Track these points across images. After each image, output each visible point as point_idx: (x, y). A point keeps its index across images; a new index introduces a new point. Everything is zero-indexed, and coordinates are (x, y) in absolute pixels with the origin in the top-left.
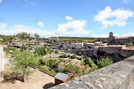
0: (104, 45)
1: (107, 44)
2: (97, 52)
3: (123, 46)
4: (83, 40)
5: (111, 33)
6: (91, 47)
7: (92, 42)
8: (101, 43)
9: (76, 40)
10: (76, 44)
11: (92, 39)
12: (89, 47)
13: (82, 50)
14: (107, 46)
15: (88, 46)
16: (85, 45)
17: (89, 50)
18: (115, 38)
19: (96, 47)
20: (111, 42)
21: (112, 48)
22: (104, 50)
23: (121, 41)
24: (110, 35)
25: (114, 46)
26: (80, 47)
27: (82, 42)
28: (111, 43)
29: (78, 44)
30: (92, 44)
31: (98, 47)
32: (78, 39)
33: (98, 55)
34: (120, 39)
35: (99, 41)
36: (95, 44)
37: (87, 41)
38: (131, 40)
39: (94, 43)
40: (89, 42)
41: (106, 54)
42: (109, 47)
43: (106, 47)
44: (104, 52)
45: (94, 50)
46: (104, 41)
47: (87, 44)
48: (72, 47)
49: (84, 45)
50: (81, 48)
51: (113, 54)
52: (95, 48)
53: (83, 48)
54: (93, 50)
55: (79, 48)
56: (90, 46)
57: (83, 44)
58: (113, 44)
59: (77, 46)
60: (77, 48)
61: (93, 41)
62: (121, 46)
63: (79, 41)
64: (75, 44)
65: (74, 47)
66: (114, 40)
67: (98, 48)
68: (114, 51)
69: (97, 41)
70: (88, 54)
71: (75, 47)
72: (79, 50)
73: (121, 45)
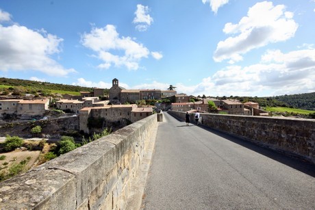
0: (102, 105)
1: (108, 102)
2: (87, 122)
3: (134, 105)
4: (47, 91)
5: (115, 80)
6: (71, 109)
7: (75, 98)
8: (96, 100)
9: (20, 88)
10: (22, 101)
11: (77, 89)
12: (68, 111)
13: (45, 118)
14: (109, 107)
15: (65, 108)
16: (55, 106)
17: (66, 119)
18: (122, 91)
19: (85, 109)
20: (116, 98)
21: (117, 109)
22: (102, 116)
23: (131, 97)
24: (113, 85)
25: (121, 106)
26: (36, 112)
27: (43, 95)
28: (115, 100)
29: (27, 102)
30: (76, 102)
31: (89, 109)
32: (30, 88)
33: (89, 129)
35: (92, 94)
36: (82, 102)
37: (60, 93)
39: (82, 100)
40: (65, 97)
41: (107, 123)
42: (112, 108)
43: (106, 109)
44: (103, 120)
45: (80, 118)
46: (102, 96)
47: (61, 103)
49: (51, 106)
50: (41, 114)
51: (119, 122)
52: (84, 113)
53: (46, 113)
54: (78, 117)
55: (34, 114)
56: (69, 107)
57: (47, 103)
59: (26, 108)
60: (26, 115)
61: (78, 94)
62: (130, 106)
63: (34, 93)
64: (18, 104)
65: (11, 112)
66: (120, 93)
67: (89, 112)
68: (121, 117)
69: (87, 96)
70: (64, 129)
71: (19, 113)
72: (35, 120)
73: (131, 103)
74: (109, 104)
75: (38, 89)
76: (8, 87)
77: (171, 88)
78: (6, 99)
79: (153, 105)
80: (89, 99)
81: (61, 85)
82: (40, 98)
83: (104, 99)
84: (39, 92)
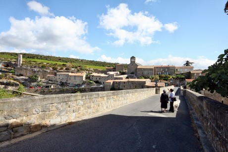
0: (122, 79)
1: (126, 76)
3: (147, 79)
4: (84, 66)
5: (133, 58)
6: (99, 81)
7: (102, 72)
8: (117, 75)
9: (68, 64)
10: (70, 74)
11: (103, 64)
12: (97, 82)
13: (83, 87)
14: (126, 80)
15: (95, 80)
16: (89, 78)
18: (138, 67)
19: (108, 81)
20: (132, 73)
21: (133, 82)
23: (146, 73)
24: (131, 62)
25: (136, 80)
26: (78, 82)
27: (81, 69)
28: (132, 75)
29: (73, 74)
30: (103, 75)
31: (111, 81)
32: (74, 64)
34: (144, 69)
35: (114, 70)
36: (107, 76)
37: (92, 68)
38: (158, 72)
39: (106, 74)
40: (96, 71)
42: (129, 81)
43: (124, 82)
45: (105, 87)
46: (122, 71)
47: (93, 76)
48: (59, 81)
49: (87, 78)
50: (81, 83)
52: (108, 84)
53: (84, 83)
55: (76, 83)
56: (98, 79)
57: (84, 75)
58: (135, 77)
59: (72, 78)
61: (104, 68)
62: (145, 80)
63: (76, 67)
64: (68, 75)
65: (64, 81)
66: (136, 69)
67: (112, 83)
69: (110, 71)
71: (68, 82)
72: (77, 88)
73: (145, 78)
74: (127, 78)
75: (79, 65)
76: (62, 63)
77: (187, 64)
78: (62, 72)
79: (166, 80)
80: (112, 73)
81: (93, 61)
82: (80, 72)
83: (123, 73)
84: (79, 67)
